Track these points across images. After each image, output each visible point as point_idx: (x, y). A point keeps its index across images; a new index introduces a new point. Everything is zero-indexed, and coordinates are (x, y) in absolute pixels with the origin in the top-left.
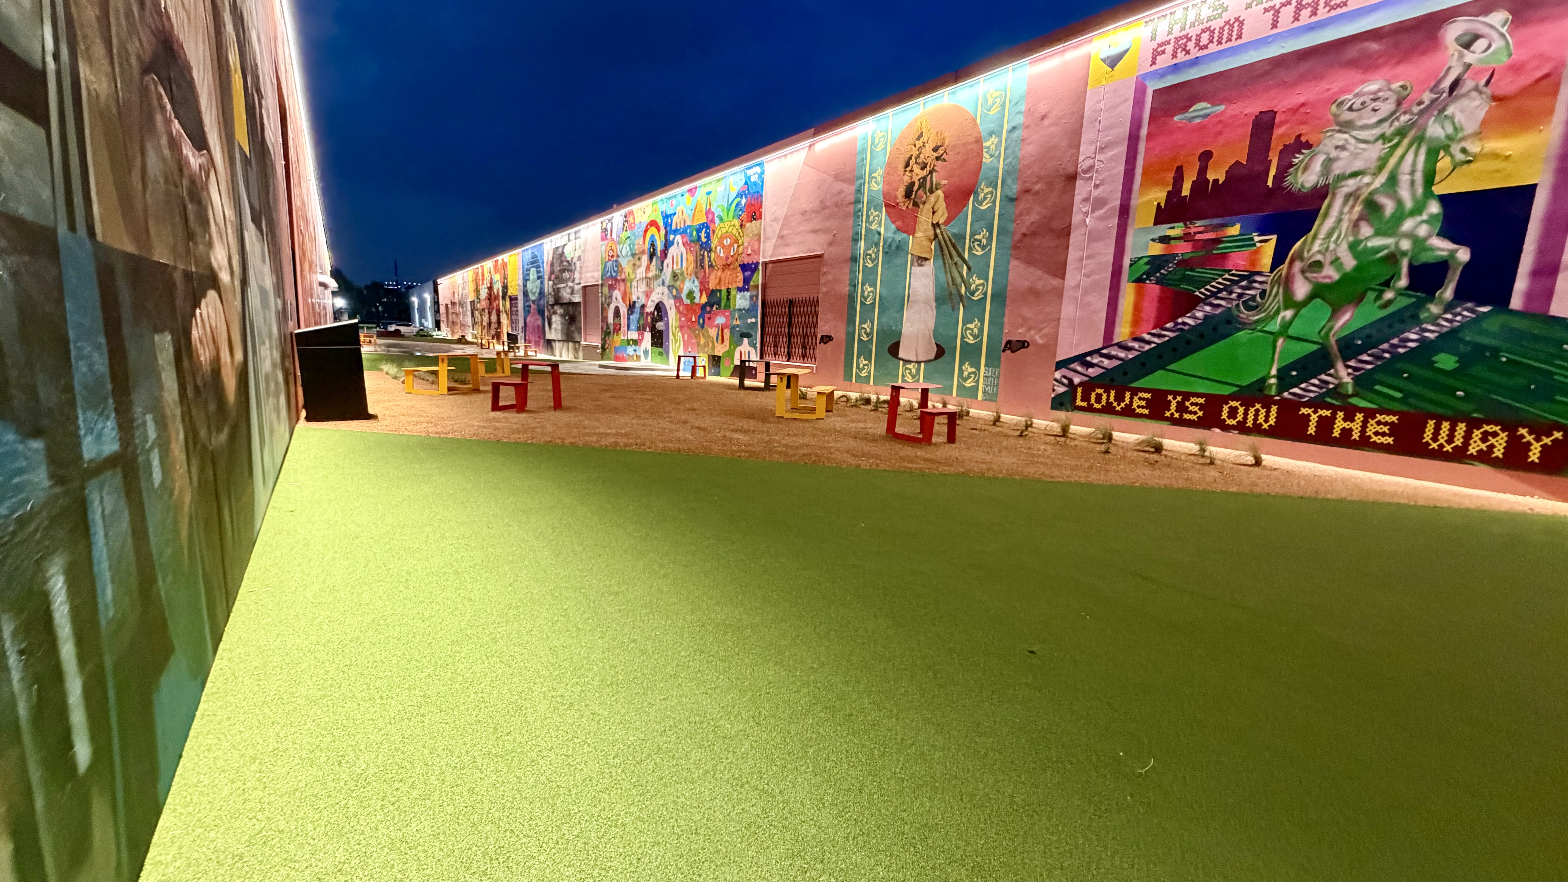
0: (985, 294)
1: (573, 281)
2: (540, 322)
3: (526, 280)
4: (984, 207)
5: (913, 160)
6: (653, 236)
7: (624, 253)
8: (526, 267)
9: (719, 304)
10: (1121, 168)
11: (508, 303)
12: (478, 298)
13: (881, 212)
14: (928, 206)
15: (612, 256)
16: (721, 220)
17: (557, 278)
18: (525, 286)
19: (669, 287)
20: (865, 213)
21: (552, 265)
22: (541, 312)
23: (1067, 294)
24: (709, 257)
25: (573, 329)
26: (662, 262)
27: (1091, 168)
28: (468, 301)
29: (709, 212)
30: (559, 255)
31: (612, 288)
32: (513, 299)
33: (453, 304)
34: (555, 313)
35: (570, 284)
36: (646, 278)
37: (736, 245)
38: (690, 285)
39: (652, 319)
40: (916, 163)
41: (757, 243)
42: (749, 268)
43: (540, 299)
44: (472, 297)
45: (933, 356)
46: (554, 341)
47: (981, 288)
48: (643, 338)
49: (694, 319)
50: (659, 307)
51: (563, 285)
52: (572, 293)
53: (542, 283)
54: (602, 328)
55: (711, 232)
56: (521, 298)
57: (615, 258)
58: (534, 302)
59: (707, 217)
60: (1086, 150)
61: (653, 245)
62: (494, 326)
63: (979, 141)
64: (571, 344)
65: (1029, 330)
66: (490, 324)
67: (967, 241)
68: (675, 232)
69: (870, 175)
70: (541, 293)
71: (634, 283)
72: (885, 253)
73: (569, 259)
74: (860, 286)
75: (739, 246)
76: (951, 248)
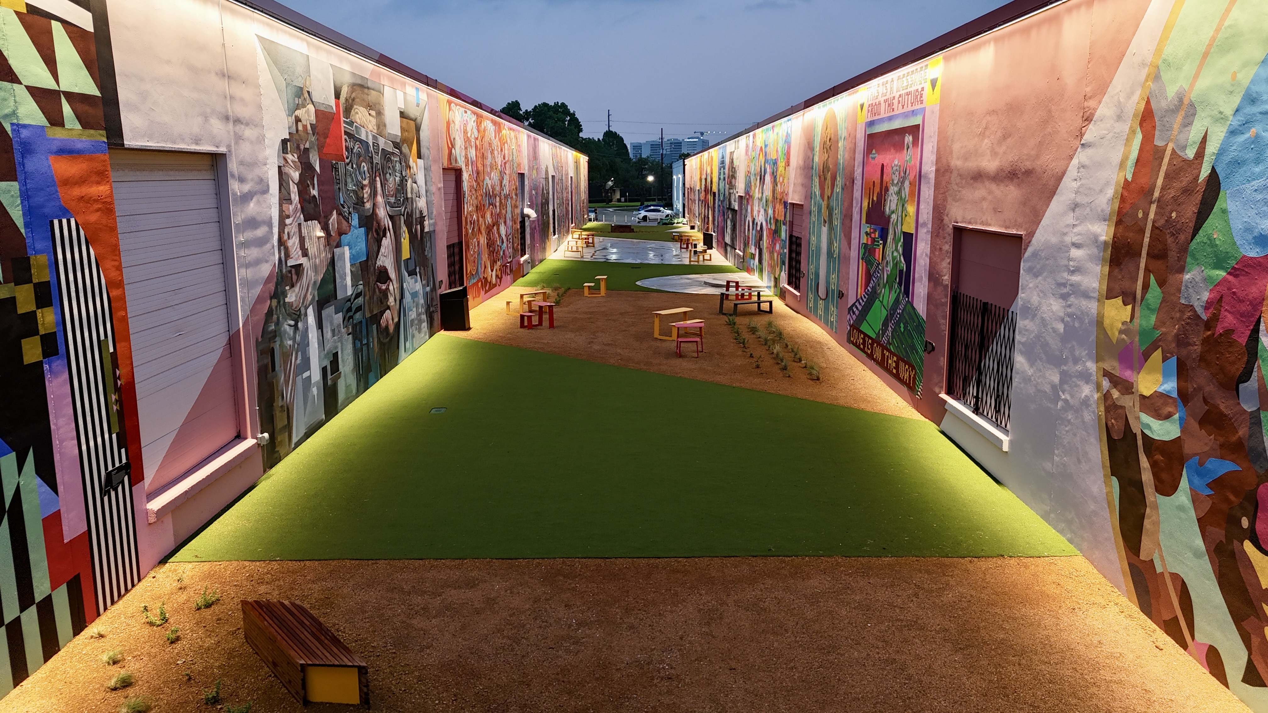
1: (736, 189)
2: (723, 223)
3: (719, 179)
5: (825, 146)
6: (761, 161)
7: (752, 172)
8: (719, 165)
9: (778, 233)
10: (861, 181)
11: (712, 198)
12: (701, 189)
14: (827, 182)
15: (748, 173)
16: (780, 159)
17: (730, 182)
18: (719, 185)
19: (764, 209)
21: (729, 169)
22: (724, 214)
23: (851, 260)
24: (776, 190)
25: (734, 235)
26: (763, 186)
27: (857, 176)
29: (778, 150)
30: (732, 161)
31: (748, 202)
32: (714, 195)
33: (691, 188)
34: (729, 218)
35: (734, 191)
36: (758, 198)
38: (770, 212)
39: (759, 237)
40: (826, 148)
41: (789, 185)
42: (786, 205)
43: (724, 201)
44: (698, 188)
45: (825, 297)
46: (727, 245)
48: (756, 253)
49: (770, 243)
50: (761, 226)
52: (735, 201)
53: (725, 184)
54: (743, 239)
55: (777, 169)
56: (717, 195)
58: (721, 201)
59: (777, 154)
60: (856, 165)
61: (761, 169)
62: (706, 221)
64: (733, 250)
65: (844, 283)
66: (705, 218)
68: (767, 162)
70: (724, 195)
71: (754, 201)
73: (735, 166)
75: (784, 185)
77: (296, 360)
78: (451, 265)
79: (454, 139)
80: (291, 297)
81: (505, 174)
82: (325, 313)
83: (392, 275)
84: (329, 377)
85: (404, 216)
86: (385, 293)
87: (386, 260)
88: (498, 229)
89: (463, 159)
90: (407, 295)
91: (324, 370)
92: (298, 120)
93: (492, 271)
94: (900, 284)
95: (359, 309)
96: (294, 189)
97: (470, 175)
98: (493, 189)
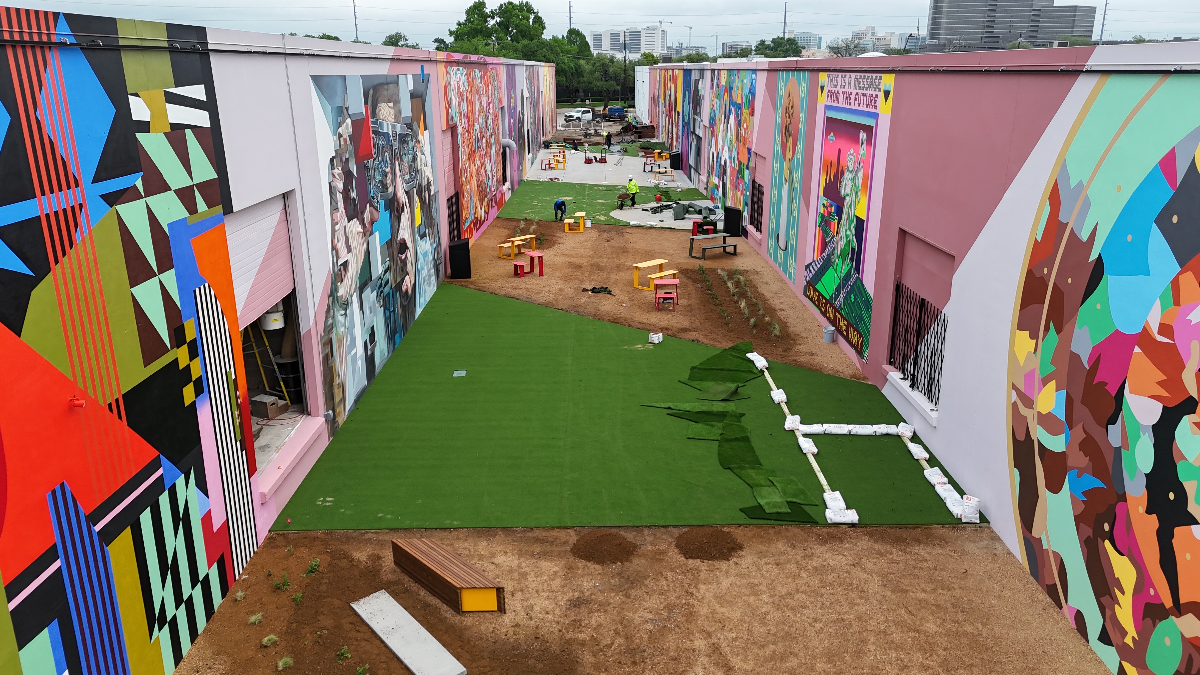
0: (796, 214)
2: (687, 145)
4: (798, 157)
5: (787, 110)
6: (726, 100)
7: (717, 106)
8: (685, 88)
9: (741, 174)
10: (820, 158)
11: (676, 116)
12: (665, 103)
13: (780, 139)
14: (789, 145)
15: (713, 106)
18: (683, 106)
19: (728, 148)
21: (694, 95)
22: (688, 137)
23: (809, 223)
24: (740, 134)
25: (698, 159)
26: (728, 126)
27: (816, 151)
29: (742, 97)
31: (712, 134)
32: (678, 114)
34: (693, 142)
35: (699, 119)
36: (723, 135)
37: (747, 131)
38: (734, 152)
39: (723, 171)
42: (749, 152)
43: (688, 123)
45: (785, 248)
46: (692, 167)
47: (795, 209)
50: (725, 162)
51: (696, 117)
52: (699, 128)
53: (689, 108)
54: (708, 167)
56: (681, 115)
57: (714, 109)
58: (686, 124)
59: (741, 100)
61: (726, 108)
62: (670, 135)
64: (697, 174)
66: (669, 131)
67: (794, 176)
68: (732, 103)
69: (779, 110)
70: (689, 118)
71: (719, 136)
76: (791, 178)
77: (347, 342)
78: (451, 215)
79: (451, 99)
80: (342, 291)
81: (490, 113)
82: (364, 295)
83: (409, 244)
84: (369, 348)
85: (416, 188)
86: (404, 262)
87: (405, 233)
88: (485, 168)
89: (457, 115)
90: (420, 257)
91: (365, 343)
92: (340, 136)
93: (481, 209)
94: (852, 260)
95: (387, 282)
96: (340, 197)
97: (463, 127)
98: (481, 132)
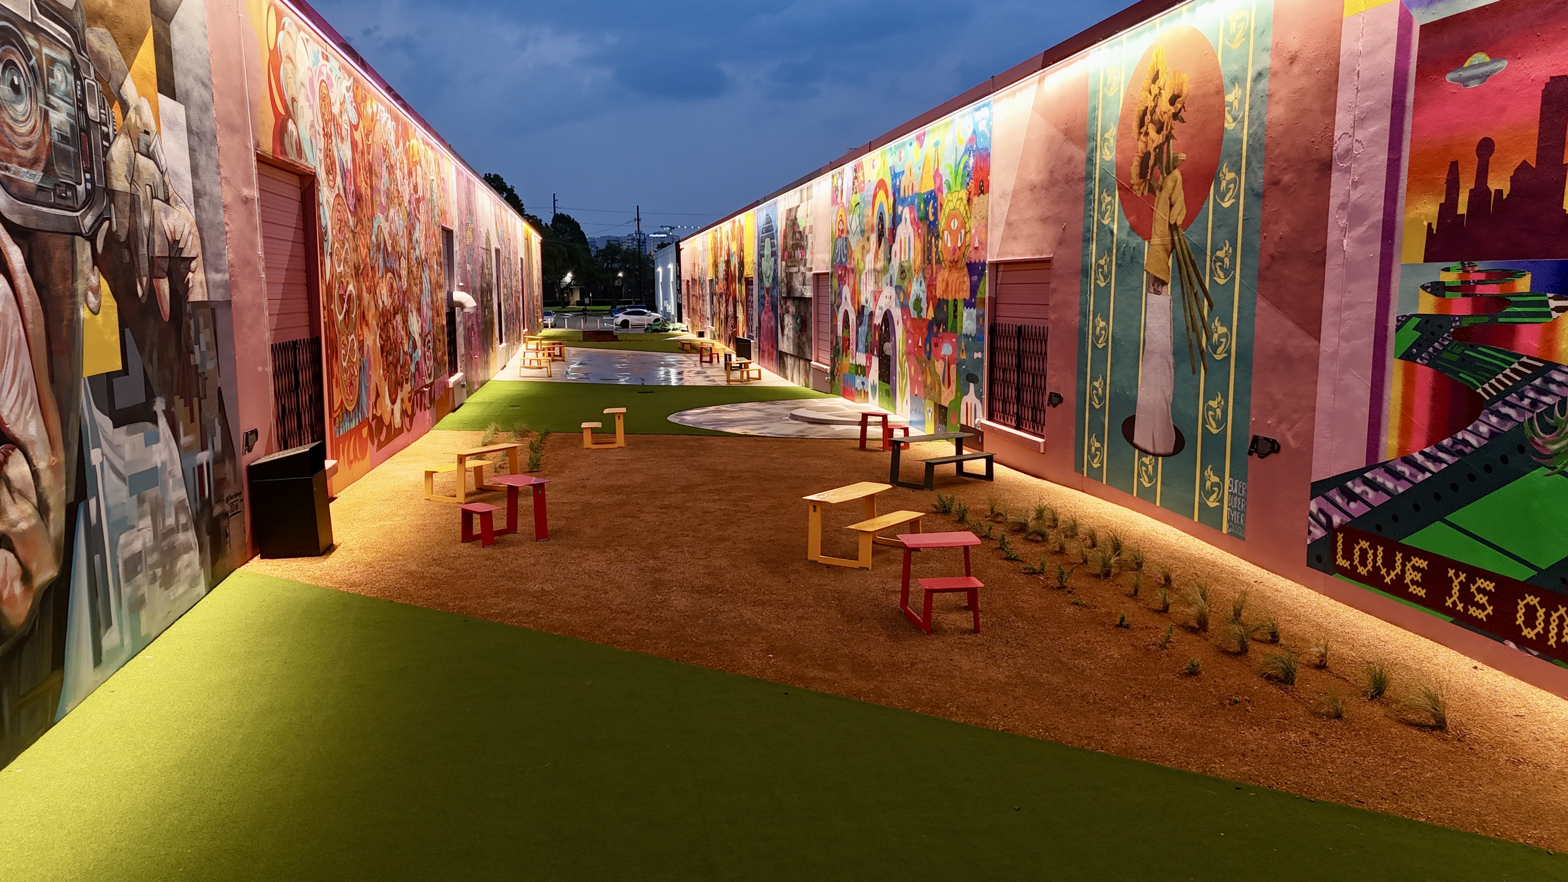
0: (1228, 352)
1: (805, 265)
2: (773, 323)
3: (761, 256)
4: (1226, 205)
5: (1148, 118)
6: (881, 205)
7: (854, 228)
8: (761, 236)
9: (946, 324)
10: (1383, 157)
11: (744, 288)
12: (717, 277)
13: (1114, 198)
14: (1165, 194)
15: (842, 231)
16: (949, 188)
17: (790, 257)
18: (760, 265)
19: (896, 287)
20: (1097, 197)
21: (785, 237)
22: (774, 308)
23: (1323, 365)
24: (937, 247)
25: (804, 338)
26: (891, 247)
27: (1349, 151)
28: (708, 278)
29: (937, 175)
30: (793, 223)
31: (842, 280)
32: (749, 282)
33: (693, 280)
34: (788, 312)
35: (802, 269)
36: (875, 270)
37: (963, 231)
38: (917, 288)
39: (880, 335)
40: (1152, 121)
41: (984, 230)
42: (975, 269)
43: (773, 288)
44: (710, 276)
45: (1171, 450)
46: (786, 354)
47: (1224, 340)
48: (871, 363)
49: (920, 344)
50: (887, 317)
51: (795, 269)
52: (804, 284)
53: (776, 262)
54: (832, 343)
55: (939, 207)
56: (756, 282)
57: (844, 235)
58: (768, 289)
59: (935, 182)
60: (1343, 120)
61: (881, 219)
62: (731, 322)
63: (1220, 92)
64: (802, 362)
65: (1280, 421)
66: (727, 317)
67: (1208, 258)
68: (903, 201)
69: (1102, 136)
70: (775, 278)
71: (863, 277)
72: (1118, 266)
73: (801, 229)
74: (1091, 317)
75: (966, 234)
76: (1191, 269)
79: (294, 100)
88: (405, 321)
93: (393, 402)
98: (394, 240)
